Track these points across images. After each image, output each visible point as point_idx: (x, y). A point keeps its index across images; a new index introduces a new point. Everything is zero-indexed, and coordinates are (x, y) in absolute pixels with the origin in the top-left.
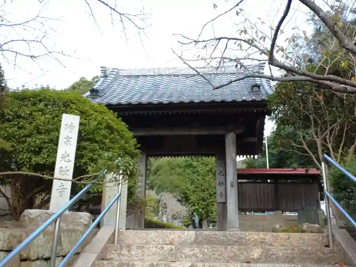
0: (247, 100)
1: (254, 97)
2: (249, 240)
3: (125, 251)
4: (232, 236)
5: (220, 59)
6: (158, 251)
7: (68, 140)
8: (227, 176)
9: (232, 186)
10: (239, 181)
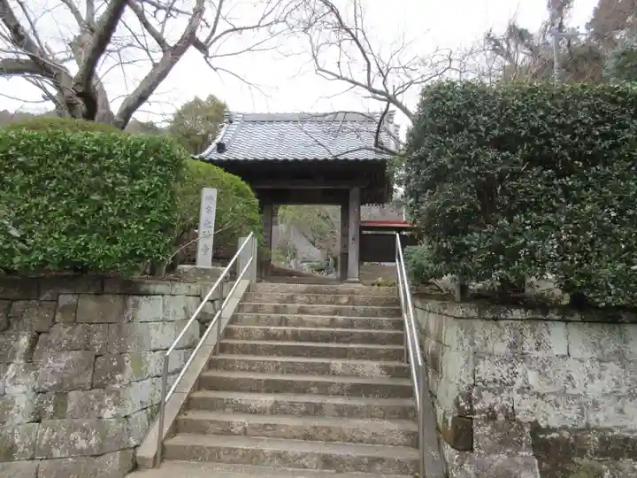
7: (209, 209)
8: (350, 229)
9: (353, 239)
10: (364, 232)
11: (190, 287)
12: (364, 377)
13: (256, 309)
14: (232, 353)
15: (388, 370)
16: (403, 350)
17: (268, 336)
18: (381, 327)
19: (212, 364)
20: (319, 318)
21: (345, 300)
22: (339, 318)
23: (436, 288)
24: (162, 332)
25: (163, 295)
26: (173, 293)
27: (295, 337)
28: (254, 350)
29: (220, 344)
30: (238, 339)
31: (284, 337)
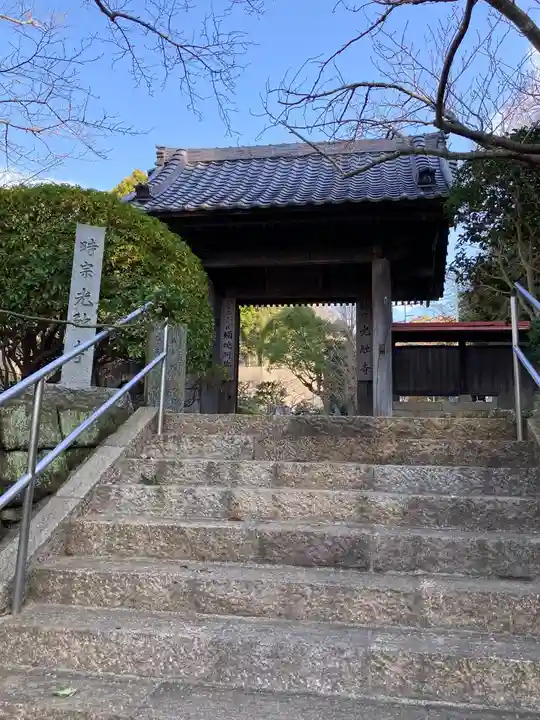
0: (410, 198)
1: (422, 193)
2: (379, 430)
3: (171, 445)
4: (351, 424)
5: (356, 123)
6: (225, 444)
7: (87, 269)
8: (375, 334)
9: (382, 352)
10: (398, 344)
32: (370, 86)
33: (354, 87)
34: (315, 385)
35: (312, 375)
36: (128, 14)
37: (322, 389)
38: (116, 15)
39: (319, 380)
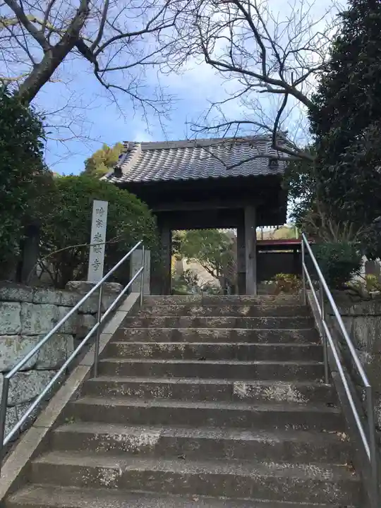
0: (264, 174)
1: (270, 172)
7: (99, 223)
8: (247, 248)
9: (250, 257)
10: (260, 252)
11: (61, 295)
12: (274, 401)
13: (145, 323)
14: (113, 374)
15: (305, 392)
16: (323, 367)
17: (157, 353)
18: (292, 340)
19: (86, 388)
20: (217, 332)
21: (245, 311)
22: (241, 331)
23: (354, 293)
24: (18, 349)
25: (21, 302)
26: (37, 300)
27: (189, 353)
28: (139, 370)
29: (99, 363)
30: (121, 357)
31: (176, 354)
32: (240, 122)
33: (231, 123)
34: (215, 272)
35: (213, 266)
36: (115, 85)
37: (220, 275)
38: (109, 86)
39: (217, 269)
